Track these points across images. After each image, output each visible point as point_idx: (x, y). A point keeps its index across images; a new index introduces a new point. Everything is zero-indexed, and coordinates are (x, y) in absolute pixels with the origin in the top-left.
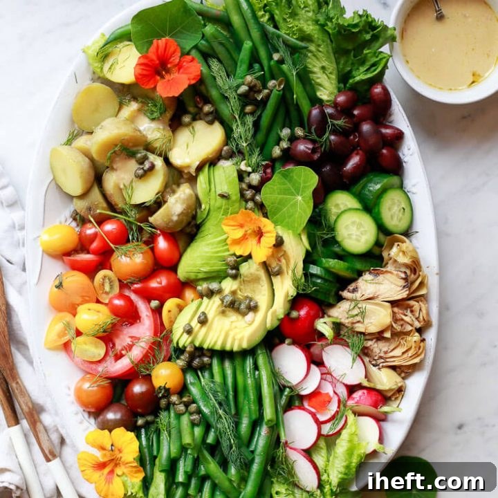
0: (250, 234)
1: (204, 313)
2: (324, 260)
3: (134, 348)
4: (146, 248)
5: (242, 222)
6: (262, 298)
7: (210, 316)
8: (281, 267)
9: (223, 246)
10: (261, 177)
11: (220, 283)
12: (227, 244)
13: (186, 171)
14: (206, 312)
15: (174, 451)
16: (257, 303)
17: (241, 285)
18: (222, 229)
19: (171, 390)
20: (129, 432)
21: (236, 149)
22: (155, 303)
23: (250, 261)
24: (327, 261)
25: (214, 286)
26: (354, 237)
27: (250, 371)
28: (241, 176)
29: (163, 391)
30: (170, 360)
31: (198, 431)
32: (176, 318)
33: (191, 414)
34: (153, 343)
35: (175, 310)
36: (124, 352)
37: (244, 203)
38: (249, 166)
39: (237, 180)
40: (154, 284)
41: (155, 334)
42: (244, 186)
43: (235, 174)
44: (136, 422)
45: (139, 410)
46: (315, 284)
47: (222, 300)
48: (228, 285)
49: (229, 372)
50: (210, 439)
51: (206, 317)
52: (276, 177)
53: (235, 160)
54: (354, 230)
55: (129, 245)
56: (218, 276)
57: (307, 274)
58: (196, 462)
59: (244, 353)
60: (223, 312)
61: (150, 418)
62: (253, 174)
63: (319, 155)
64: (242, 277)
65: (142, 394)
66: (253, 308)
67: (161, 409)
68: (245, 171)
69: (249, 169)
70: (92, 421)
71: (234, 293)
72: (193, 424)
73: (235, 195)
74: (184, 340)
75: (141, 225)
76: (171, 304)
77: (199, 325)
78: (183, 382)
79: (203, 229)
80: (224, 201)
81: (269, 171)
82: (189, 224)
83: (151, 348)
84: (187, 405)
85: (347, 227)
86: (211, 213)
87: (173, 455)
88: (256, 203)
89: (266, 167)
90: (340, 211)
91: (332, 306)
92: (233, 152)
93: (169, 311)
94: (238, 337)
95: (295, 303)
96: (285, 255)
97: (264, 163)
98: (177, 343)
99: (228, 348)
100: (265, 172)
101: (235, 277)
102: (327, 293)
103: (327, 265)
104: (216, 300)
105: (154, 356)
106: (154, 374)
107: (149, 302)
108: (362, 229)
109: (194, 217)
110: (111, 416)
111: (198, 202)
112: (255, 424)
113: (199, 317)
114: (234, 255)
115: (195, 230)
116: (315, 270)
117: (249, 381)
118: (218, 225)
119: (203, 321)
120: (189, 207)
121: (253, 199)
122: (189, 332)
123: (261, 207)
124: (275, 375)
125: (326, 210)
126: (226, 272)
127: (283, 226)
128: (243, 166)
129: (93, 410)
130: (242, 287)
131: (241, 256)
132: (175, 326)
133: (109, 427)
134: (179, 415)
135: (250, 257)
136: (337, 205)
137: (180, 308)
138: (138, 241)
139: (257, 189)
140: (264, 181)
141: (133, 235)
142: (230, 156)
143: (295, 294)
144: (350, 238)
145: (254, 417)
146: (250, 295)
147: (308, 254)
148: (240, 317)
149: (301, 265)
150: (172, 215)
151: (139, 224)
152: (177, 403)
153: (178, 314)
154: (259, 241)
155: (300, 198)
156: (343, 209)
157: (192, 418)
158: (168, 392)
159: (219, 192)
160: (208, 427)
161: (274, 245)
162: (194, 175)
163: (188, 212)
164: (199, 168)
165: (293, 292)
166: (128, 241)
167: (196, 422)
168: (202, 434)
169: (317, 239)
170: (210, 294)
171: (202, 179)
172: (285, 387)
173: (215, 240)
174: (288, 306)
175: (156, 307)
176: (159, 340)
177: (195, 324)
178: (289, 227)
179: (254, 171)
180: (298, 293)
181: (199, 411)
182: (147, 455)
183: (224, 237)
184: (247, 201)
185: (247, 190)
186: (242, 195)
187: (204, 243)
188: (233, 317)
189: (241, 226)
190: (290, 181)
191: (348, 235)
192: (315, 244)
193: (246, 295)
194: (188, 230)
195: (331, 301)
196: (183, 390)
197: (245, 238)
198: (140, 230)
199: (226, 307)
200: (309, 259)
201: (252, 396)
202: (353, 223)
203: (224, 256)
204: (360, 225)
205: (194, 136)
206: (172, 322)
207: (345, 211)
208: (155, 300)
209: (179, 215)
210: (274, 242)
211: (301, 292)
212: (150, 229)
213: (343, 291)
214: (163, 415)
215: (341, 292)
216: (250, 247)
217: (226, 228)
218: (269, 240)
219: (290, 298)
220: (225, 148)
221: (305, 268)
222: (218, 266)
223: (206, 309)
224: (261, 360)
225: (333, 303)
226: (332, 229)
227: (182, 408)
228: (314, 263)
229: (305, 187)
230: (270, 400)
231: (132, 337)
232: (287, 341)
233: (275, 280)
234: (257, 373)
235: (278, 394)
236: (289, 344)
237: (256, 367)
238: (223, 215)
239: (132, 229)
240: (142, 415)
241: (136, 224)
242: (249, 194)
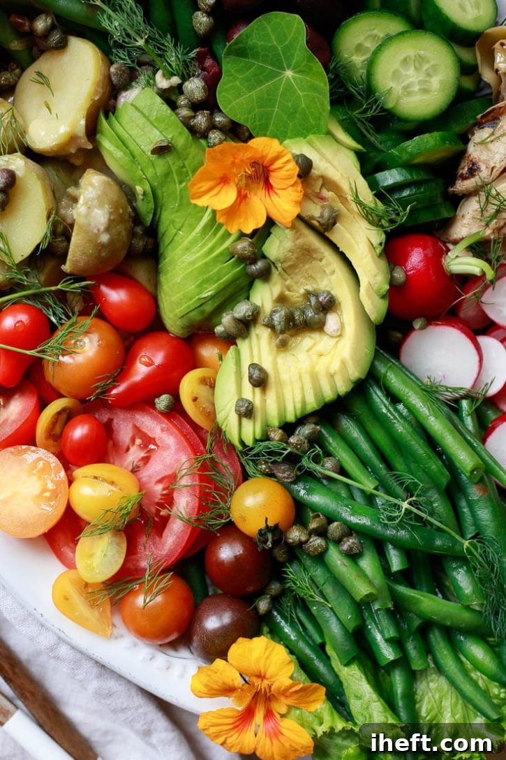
0: (247, 185)
1: (253, 366)
2: (395, 152)
3: (175, 495)
4: (88, 321)
5: (219, 174)
6: (333, 281)
7: (267, 365)
8: (332, 209)
9: (215, 233)
10: (205, 79)
11: (248, 298)
12: (220, 225)
13: (73, 151)
14: (256, 361)
15: (348, 616)
16: (329, 293)
17: (285, 280)
18: (195, 206)
19: (280, 526)
20: (256, 640)
21: (133, 62)
22: (163, 402)
23: (274, 230)
24: (400, 152)
25: (242, 310)
26: (416, 88)
27: (389, 410)
28: (170, 97)
29: (270, 536)
30: (245, 477)
31: (368, 563)
32: (213, 404)
33: (338, 542)
34: (204, 467)
35: (203, 391)
36: (163, 512)
37: (203, 142)
38: (172, 75)
39: (165, 107)
40: (141, 370)
41: (195, 451)
42: (185, 112)
43: (158, 100)
44: (256, 609)
45: (251, 589)
46: (403, 203)
47: (271, 326)
48: (264, 296)
49: (355, 433)
50: (396, 562)
51: (261, 370)
52: (228, 66)
53: (142, 79)
54: (412, 76)
55: (60, 333)
56: (240, 289)
57: (381, 194)
58: (398, 611)
59: (360, 388)
60: (283, 346)
61: (275, 587)
62: (187, 83)
64: (279, 265)
65: (237, 559)
66: (329, 305)
67: (283, 565)
68: (171, 89)
69: (175, 80)
70: (184, 653)
71: (282, 299)
72: (353, 556)
73: (180, 138)
74: (250, 431)
75: (59, 287)
76: (189, 385)
77: (258, 390)
78: (290, 501)
79: (162, 228)
80: (170, 159)
81: (209, 62)
82: (133, 234)
83: (203, 478)
84: (322, 532)
85: (396, 76)
86: (159, 193)
87: (351, 626)
88: (221, 129)
89: (200, 58)
90: (368, 56)
91: (448, 223)
92: (130, 68)
93: (195, 399)
94: (335, 366)
95: (392, 252)
96: (327, 183)
97: (192, 55)
98: (242, 443)
99: (329, 395)
100: (204, 69)
101: (265, 275)
102: (431, 206)
103: (405, 157)
104: (261, 336)
105: (217, 488)
106: (235, 516)
107: (153, 406)
108: (426, 67)
109: (137, 218)
110: (212, 623)
111: (128, 193)
112: (453, 490)
113: (250, 377)
114: (242, 235)
115: (151, 241)
116: (390, 177)
117: (400, 428)
118: (184, 202)
119: (261, 381)
120: (116, 207)
121: (212, 126)
122: (247, 412)
123: (237, 132)
124: (430, 391)
125: (344, 67)
126: (247, 274)
127: (290, 138)
128: (163, 82)
129: (173, 637)
130: (288, 282)
131: (255, 231)
132: (220, 417)
133: (216, 649)
134: (320, 558)
135: (270, 223)
136: (359, 48)
137: (210, 384)
138: (69, 318)
139: (209, 104)
140: (212, 84)
141: (54, 314)
142: (129, 79)
143: (384, 236)
144: (409, 94)
145: (445, 479)
146: (309, 288)
147: (360, 156)
148: (316, 336)
149: (362, 184)
150: (97, 236)
151: (53, 288)
152: (303, 538)
153: (213, 394)
154: (268, 186)
155: (289, 73)
156: (373, 49)
157: (345, 547)
158: (277, 532)
159: (148, 148)
160: (379, 546)
161: (299, 176)
162: (90, 147)
163: (121, 216)
164: (92, 130)
165: (377, 237)
166: (53, 329)
167: (355, 551)
168: (377, 564)
169: (359, 125)
170: (246, 325)
171: (108, 146)
172: (457, 401)
173: (194, 234)
174: (383, 264)
175: (167, 407)
176: (209, 456)
177: (249, 392)
178: (303, 131)
179: (184, 78)
180: (386, 232)
181: (350, 530)
182: (308, 651)
183: (206, 218)
184: (205, 136)
185: (194, 117)
186: (193, 130)
187: (178, 251)
188: (307, 342)
189: (224, 180)
190: (255, 55)
191: (405, 88)
192: (363, 136)
193: (302, 291)
194: (139, 244)
195: (446, 214)
196: (300, 511)
197: (242, 197)
198: (62, 297)
199: (282, 332)
200: (370, 166)
201: (420, 449)
202: (405, 61)
203: (227, 249)
204: (420, 60)
205: (48, 86)
206: (211, 415)
207: (381, 46)
208: (158, 396)
209: (107, 229)
210: (297, 170)
211: (388, 229)
212: (77, 285)
213: (453, 184)
214: (292, 571)
215: (451, 189)
216: (259, 208)
217: (201, 202)
218: (285, 172)
219: (379, 250)
220: (112, 69)
221: (373, 185)
222: (229, 272)
223: (252, 356)
224: (395, 380)
225: (451, 215)
226: (370, 90)
227: (317, 542)
228: (381, 167)
229: (286, 49)
230: (454, 437)
231: (160, 481)
232: (417, 324)
233: (334, 238)
234: (401, 407)
235: (455, 418)
236: (422, 328)
237: (394, 399)
238: (181, 183)
239: (48, 306)
240: (260, 593)
241: (50, 292)
242: (201, 120)
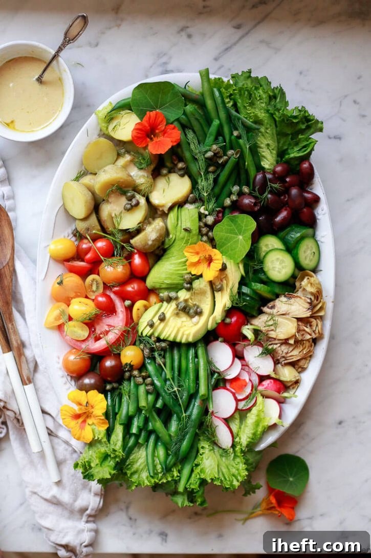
0: (203, 260)
1: (163, 313)
2: (253, 284)
3: (109, 333)
4: (126, 262)
5: (197, 250)
6: (206, 307)
7: (168, 316)
8: (222, 285)
9: (183, 266)
10: (215, 219)
11: (177, 292)
12: (186, 265)
13: (161, 209)
14: (165, 312)
15: (132, 410)
16: (202, 310)
17: (192, 296)
18: (184, 254)
19: (134, 367)
20: (100, 394)
21: (199, 196)
22: (128, 303)
23: (200, 279)
24: (255, 285)
25: (173, 294)
26: (277, 269)
27: (192, 358)
28: (201, 216)
29: (128, 367)
30: (134, 344)
31: (151, 398)
32: (142, 315)
33: (147, 385)
34: (124, 331)
35: (142, 309)
36: (101, 336)
37: (200, 237)
38: (207, 210)
39: (197, 219)
40: (129, 288)
41: (126, 324)
42: (202, 224)
43: (197, 215)
44: (106, 387)
45: (109, 379)
46: (245, 300)
47: (177, 306)
48: (183, 295)
49: (176, 357)
50: (159, 404)
51: (164, 316)
52: (225, 220)
53: (197, 204)
54: (277, 265)
55: (114, 259)
56: (177, 288)
57: (240, 293)
58: (146, 420)
59: (189, 345)
60: (177, 314)
61: (115, 385)
62: (209, 216)
63: (259, 208)
64: (194, 290)
65: (112, 367)
66: (199, 313)
67: (125, 380)
68: (204, 214)
69: (207, 213)
70: (73, 383)
71: (186, 301)
72: (148, 392)
73: (195, 230)
74: (147, 331)
75: (124, 245)
76: (139, 304)
77: (159, 321)
78: (142, 362)
79: (168, 252)
80: (186, 234)
81: (220, 215)
82: (158, 248)
83: (122, 334)
84: (144, 378)
85: (272, 262)
86: (176, 242)
87: (130, 413)
88: (209, 238)
89: (219, 212)
90: (268, 250)
91: (254, 317)
92: (196, 199)
93: (138, 309)
94: (187, 333)
95: (229, 312)
96: (226, 277)
97: (218, 209)
98: (142, 333)
99: (178, 340)
100: (217, 216)
101: (188, 289)
102: (253, 308)
103: (255, 288)
104: (173, 305)
105: (124, 341)
106: (122, 354)
107: (124, 301)
108: (283, 264)
109: (163, 243)
110: (87, 381)
111: (167, 233)
112: (192, 397)
113: (160, 316)
114: (190, 273)
115: (162, 252)
116: (245, 290)
117: (191, 366)
118: (181, 250)
119: (162, 319)
120: (161, 236)
121: (207, 235)
122: (152, 325)
123: (212, 242)
124: (209, 362)
125: (259, 248)
126: (183, 285)
127: (226, 256)
128: (202, 210)
129: (74, 375)
130: (193, 297)
131: (194, 275)
132: (141, 320)
133: (87, 389)
134: (137, 386)
135: (201, 276)
136: (267, 245)
137: (146, 308)
138: (120, 256)
139: (211, 227)
140: (216, 222)
141: (117, 252)
142: (194, 201)
143: (231, 306)
144: (274, 270)
145: (192, 392)
146: (197, 304)
147: (242, 278)
148: (188, 319)
149: (237, 285)
150: (149, 240)
151: (122, 244)
152: (137, 376)
153: (144, 312)
154: (209, 265)
155: (241, 237)
156: (271, 249)
157: (147, 388)
158: (132, 368)
159: (184, 227)
160: (158, 396)
161: (220, 270)
162: (166, 212)
163: (160, 240)
164: (171, 208)
165: (229, 305)
166: (113, 255)
167: (150, 391)
168: (153, 400)
169: (250, 268)
170: (169, 300)
171: (172, 216)
172: (215, 372)
173: (176, 261)
174: (224, 314)
175: (128, 305)
176: (129, 329)
177: (156, 320)
178: (230, 257)
179: (209, 214)
180: (232, 305)
181: (153, 384)
182: (111, 411)
183: (184, 260)
184: (202, 236)
185: (203, 228)
186: (200, 231)
187: (168, 263)
188: (184, 318)
189: (197, 253)
190: (235, 224)
191: (273, 267)
192: (248, 272)
193: (194, 303)
194: (157, 252)
195: (255, 314)
196: (142, 367)
197: (199, 262)
198: (123, 248)
199: (180, 310)
200: (243, 282)
201: (192, 376)
202: (278, 259)
203: (182, 274)
204: (282, 261)
205: (169, 184)
206: (139, 318)
207: (272, 250)
208: (128, 300)
209: (153, 241)
210: (221, 267)
211: (234, 305)
212: (130, 248)
213: (264, 306)
214: (125, 384)
215: (262, 308)
216: (201, 269)
217: (186, 254)
218: (216, 265)
219: (226, 309)
220: (191, 195)
221: (240, 288)
222: (177, 280)
223: (165, 310)
224: (200, 352)
225: (256, 315)
226: (261, 262)
227: (140, 380)
228: (246, 285)
229: (245, 230)
230: (205, 381)
231: (108, 325)
232: (220, 339)
233: (216, 294)
234: (196, 360)
235: (210, 376)
236: (221, 342)
237: (196, 356)
238: (184, 244)
239: (117, 247)
240: (110, 383)
241: (121, 244)
242: (204, 230)
